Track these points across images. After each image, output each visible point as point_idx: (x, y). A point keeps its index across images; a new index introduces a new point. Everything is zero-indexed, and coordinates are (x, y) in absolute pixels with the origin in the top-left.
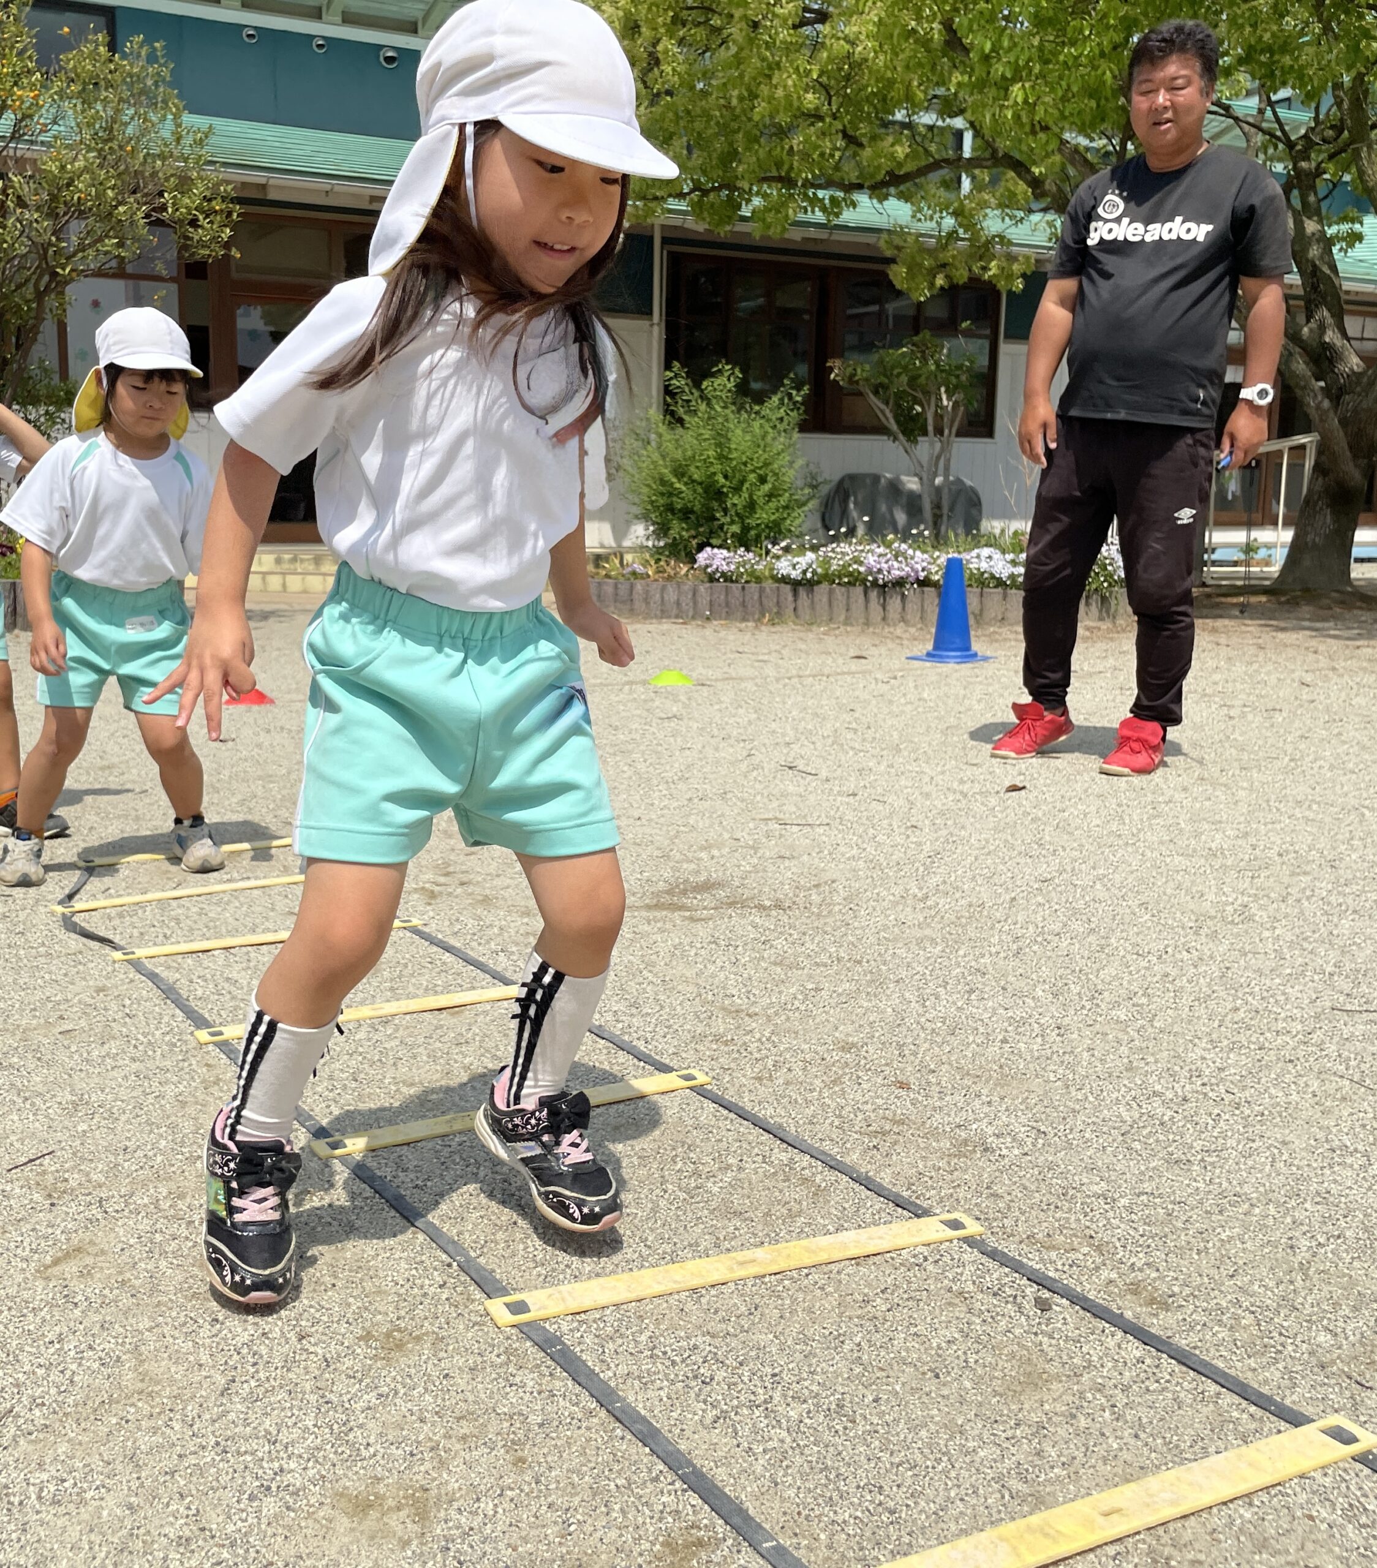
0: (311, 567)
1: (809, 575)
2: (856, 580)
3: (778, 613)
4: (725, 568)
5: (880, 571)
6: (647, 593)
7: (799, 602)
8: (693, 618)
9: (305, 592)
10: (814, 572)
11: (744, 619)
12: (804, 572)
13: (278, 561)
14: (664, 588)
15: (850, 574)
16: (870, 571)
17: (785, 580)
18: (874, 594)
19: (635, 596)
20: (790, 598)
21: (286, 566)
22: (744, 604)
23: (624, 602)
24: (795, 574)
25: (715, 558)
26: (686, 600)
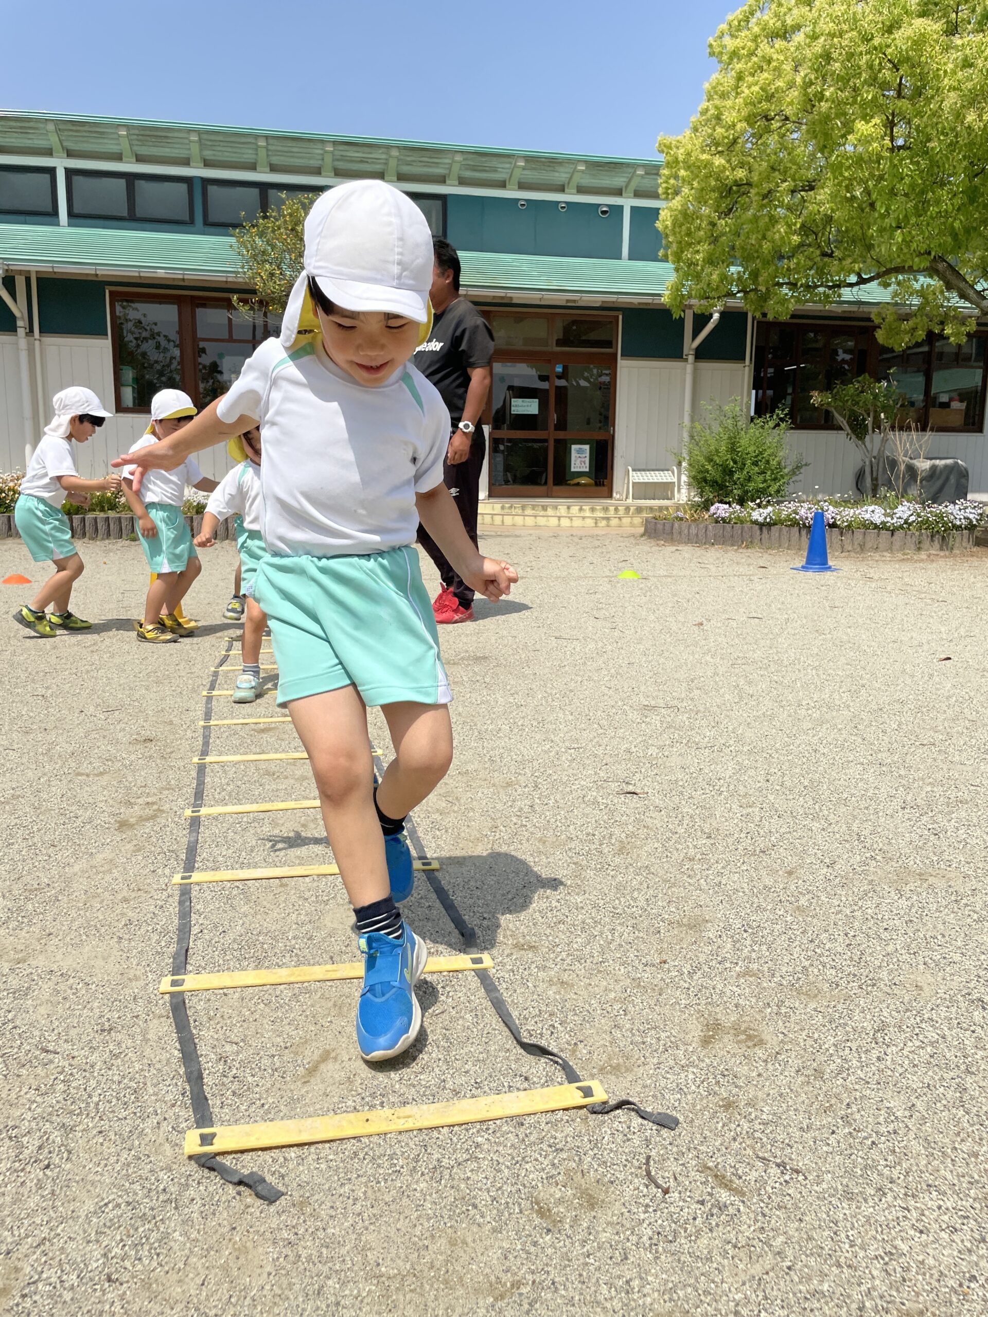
0: (520, 512)
1: (768, 520)
2: (795, 523)
3: (751, 542)
4: (723, 515)
5: (807, 518)
6: (680, 528)
7: (763, 535)
8: (705, 544)
9: (514, 525)
10: (771, 518)
11: (733, 545)
12: (765, 518)
13: (503, 508)
14: (689, 527)
15: (791, 520)
16: (801, 518)
17: (756, 522)
18: (804, 532)
19: (674, 531)
20: (758, 532)
21: (506, 511)
22: (732, 536)
23: (668, 534)
24: (761, 519)
25: (720, 509)
26: (702, 533)
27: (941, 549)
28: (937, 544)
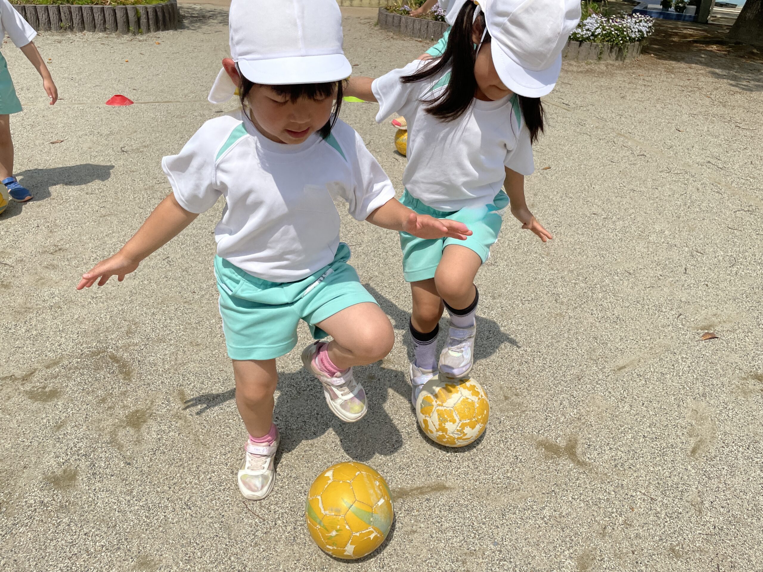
6: (407, 22)
8: (425, 39)
19: (402, 24)
23: (396, 27)
26: (423, 29)
27: (617, 59)
28: (614, 55)
